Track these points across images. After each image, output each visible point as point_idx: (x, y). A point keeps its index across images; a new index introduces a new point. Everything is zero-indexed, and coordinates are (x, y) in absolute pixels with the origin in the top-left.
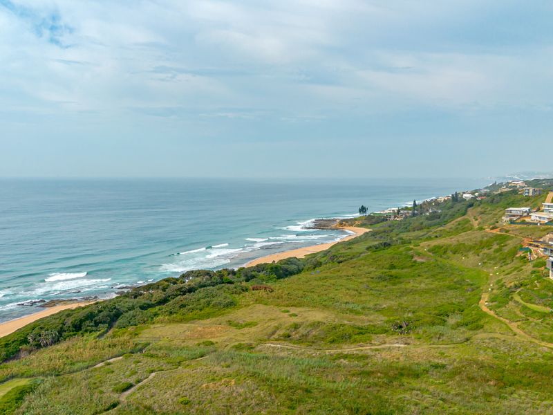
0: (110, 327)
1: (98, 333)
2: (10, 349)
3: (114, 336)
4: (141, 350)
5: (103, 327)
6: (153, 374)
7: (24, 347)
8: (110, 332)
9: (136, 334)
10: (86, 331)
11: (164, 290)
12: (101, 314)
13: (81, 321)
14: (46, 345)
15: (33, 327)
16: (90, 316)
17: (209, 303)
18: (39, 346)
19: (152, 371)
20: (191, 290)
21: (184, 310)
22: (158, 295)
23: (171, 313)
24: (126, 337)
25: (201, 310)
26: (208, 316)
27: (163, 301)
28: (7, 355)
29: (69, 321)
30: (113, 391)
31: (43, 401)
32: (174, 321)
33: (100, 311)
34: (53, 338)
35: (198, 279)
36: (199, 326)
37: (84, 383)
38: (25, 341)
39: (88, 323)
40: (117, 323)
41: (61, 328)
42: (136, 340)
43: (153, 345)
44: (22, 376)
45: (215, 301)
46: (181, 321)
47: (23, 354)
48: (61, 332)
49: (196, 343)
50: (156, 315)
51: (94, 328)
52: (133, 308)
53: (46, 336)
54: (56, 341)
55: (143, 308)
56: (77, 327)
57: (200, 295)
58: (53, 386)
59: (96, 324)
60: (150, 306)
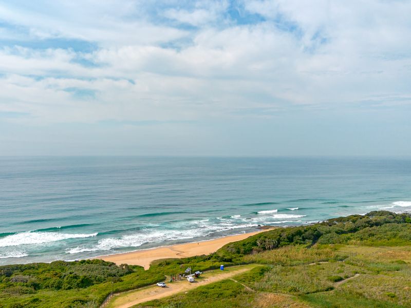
0: (314, 242)
1: (306, 245)
2: (247, 247)
3: (318, 249)
4: (341, 260)
5: (309, 242)
6: (358, 275)
7: (255, 247)
8: (316, 245)
9: (335, 249)
10: (297, 243)
11: (354, 222)
12: (307, 233)
13: (293, 236)
14: (269, 249)
15: (260, 236)
16: (299, 233)
17: (395, 236)
18: (264, 249)
19: (356, 273)
20: (377, 224)
21: (374, 238)
22: (349, 225)
23: (362, 239)
24: (328, 250)
25: (388, 240)
26: (396, 244)
27: (354, 230)
28: (244, 251)
29: (284, 235)
30: (328, 280)
31: (278, 277)
32: (365, 245)
33: (306, 231)
34: (274, 244)
35: (383, 217)
36: (390, 250)
37: (304, 272)
38: (255, 244)
39: (297, 237)
40: (319, 240)
41: (279, 239)
42: (337, 253)
43: (351, 257)
44: (259, 262)
45: (401, 234)
46: (371, 245)
47: (254, 252)
48: (279, 241)
49: (389, 261)
50: (349, 239)
51: (302, 242)
52: (330, 232)
53: (270, 242)
54: (276, 247)
55: (337, 233)
56: (290, 240)
57: (387, 229)
58: (282, 271)
59: (304, 239)
60: (343, 232)
